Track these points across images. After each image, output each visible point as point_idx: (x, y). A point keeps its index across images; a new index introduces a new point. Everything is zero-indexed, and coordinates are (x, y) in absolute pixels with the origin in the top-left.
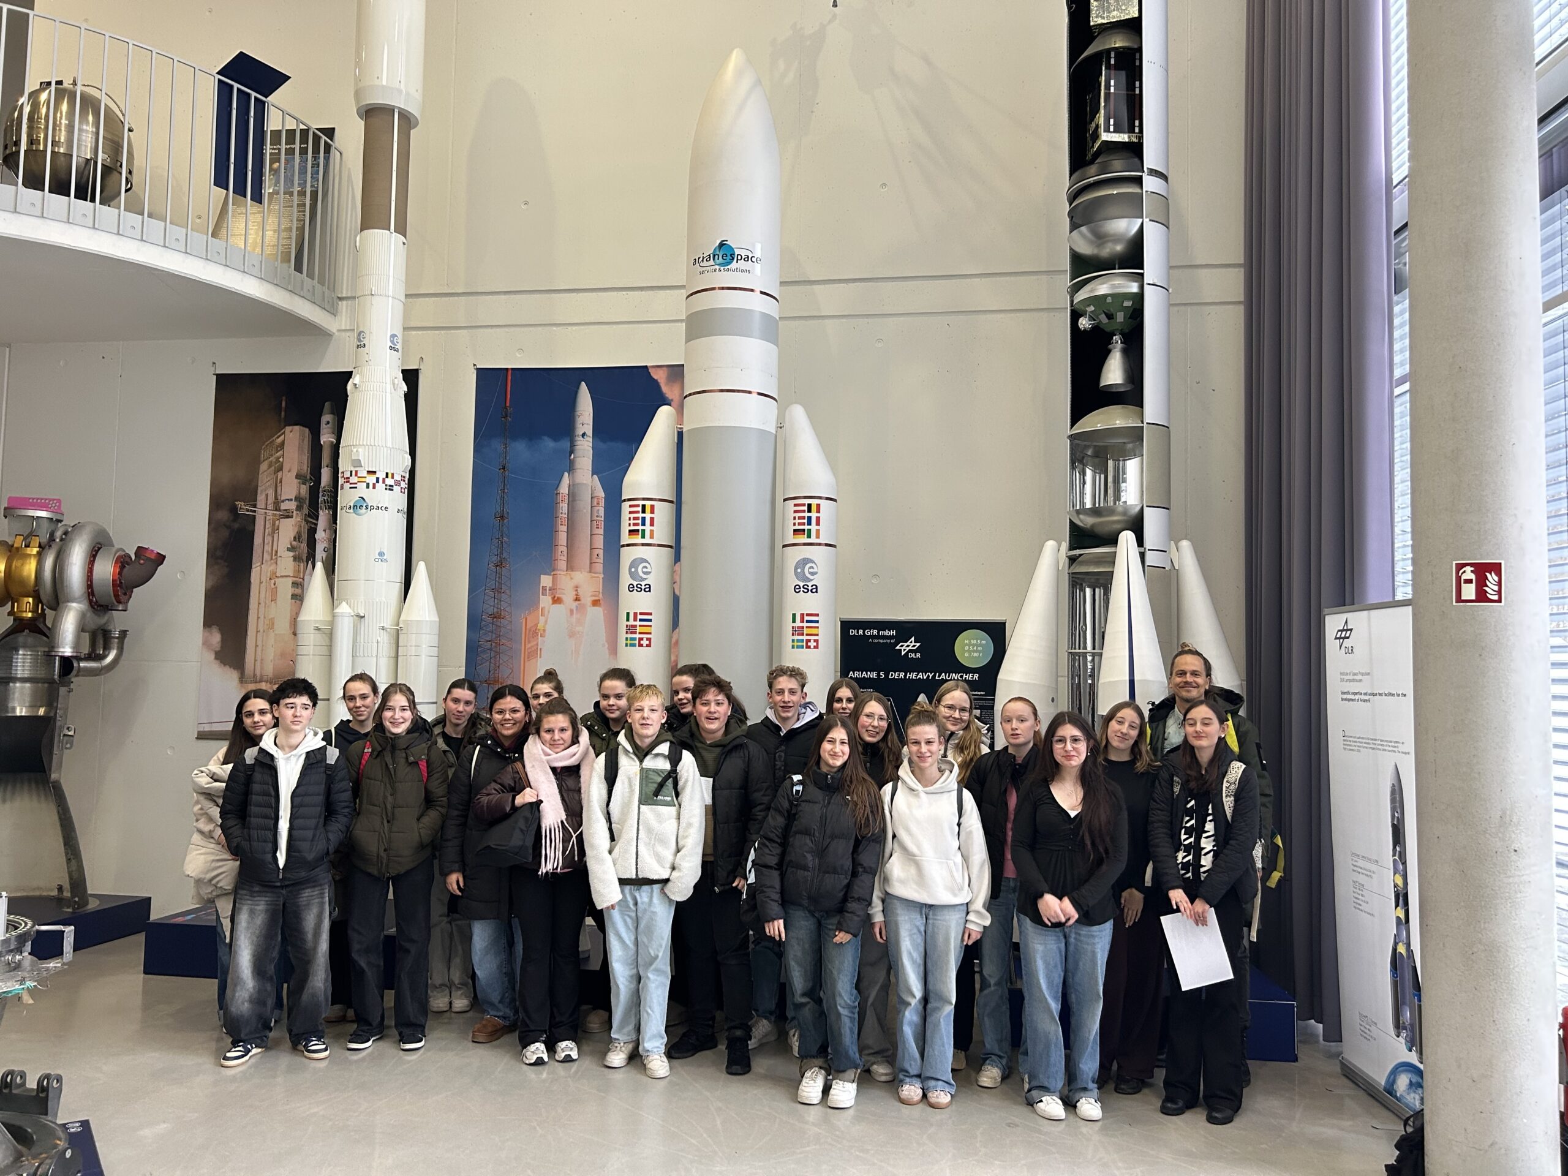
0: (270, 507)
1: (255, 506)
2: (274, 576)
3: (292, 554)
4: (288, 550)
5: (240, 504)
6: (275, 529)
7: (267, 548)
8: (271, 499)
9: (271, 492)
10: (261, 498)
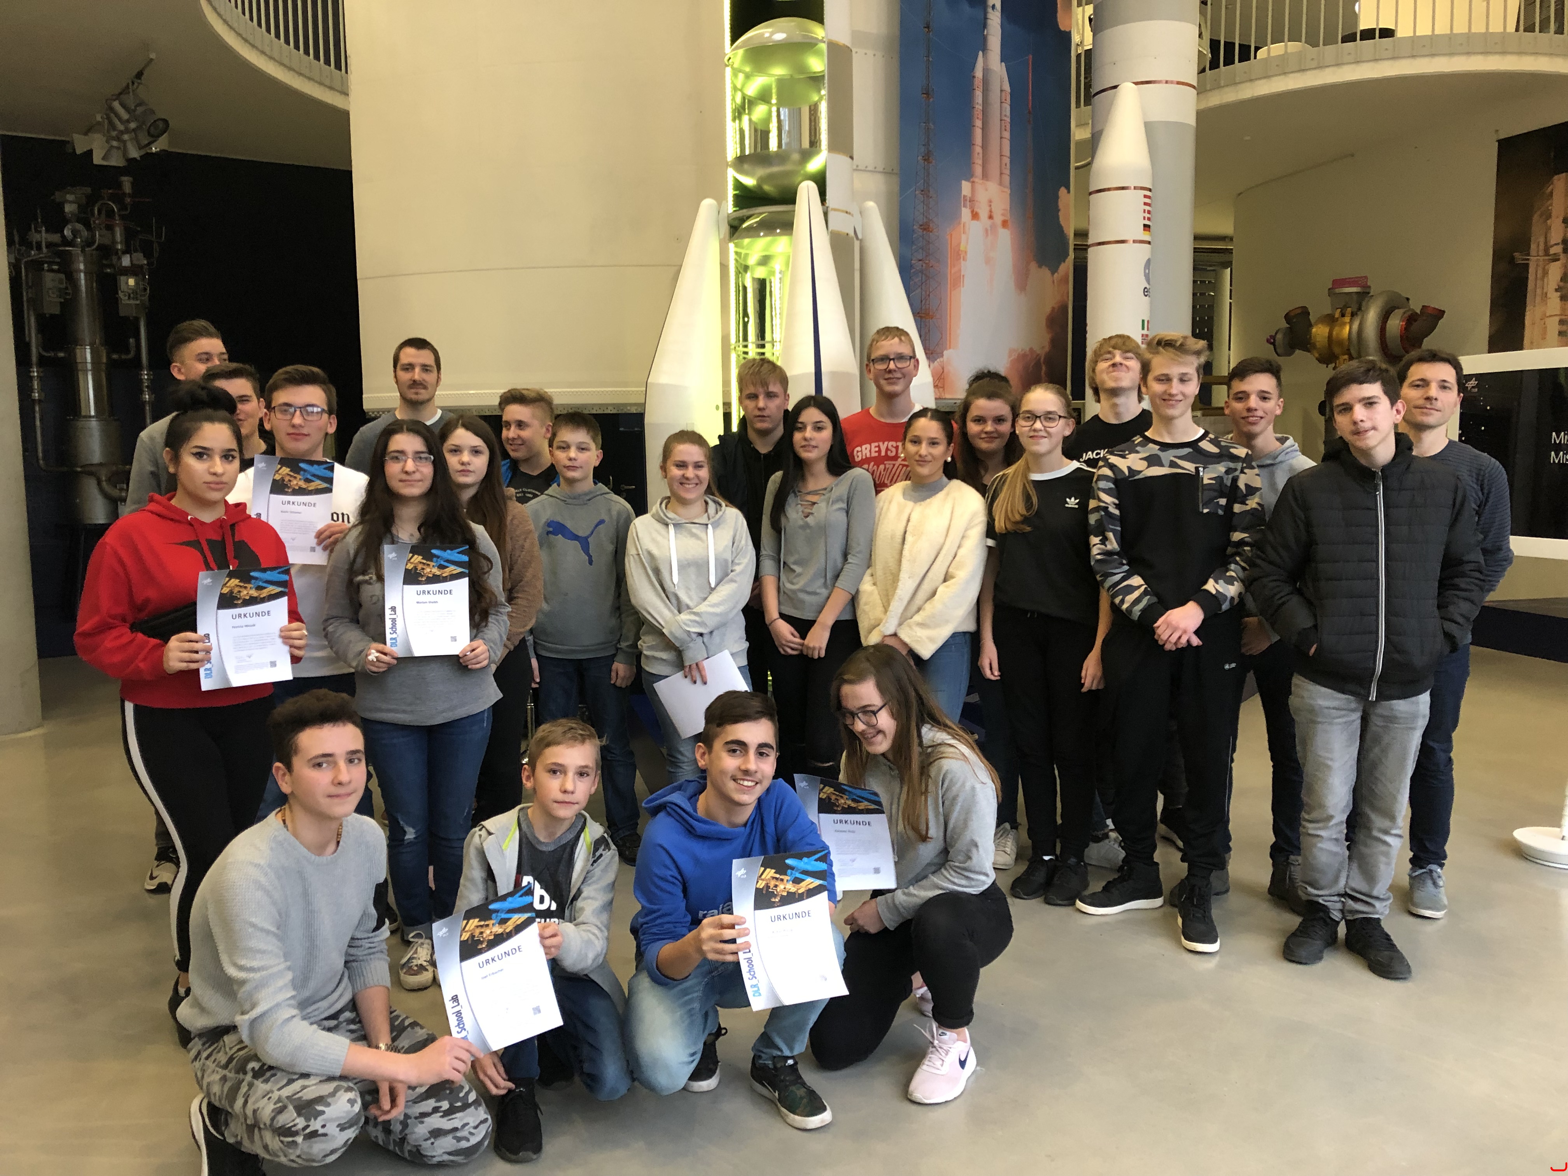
0: (1541, 253)
1: (1528, 255)
2: (1544, 317)
3: (1559, 294)
4: (1556, 290)
5: (1517, 255)
6: (1545, 273)
7: (1539, 291)
8: (1542, 247)
9: (1542, 240)
10: (1533, 246)
